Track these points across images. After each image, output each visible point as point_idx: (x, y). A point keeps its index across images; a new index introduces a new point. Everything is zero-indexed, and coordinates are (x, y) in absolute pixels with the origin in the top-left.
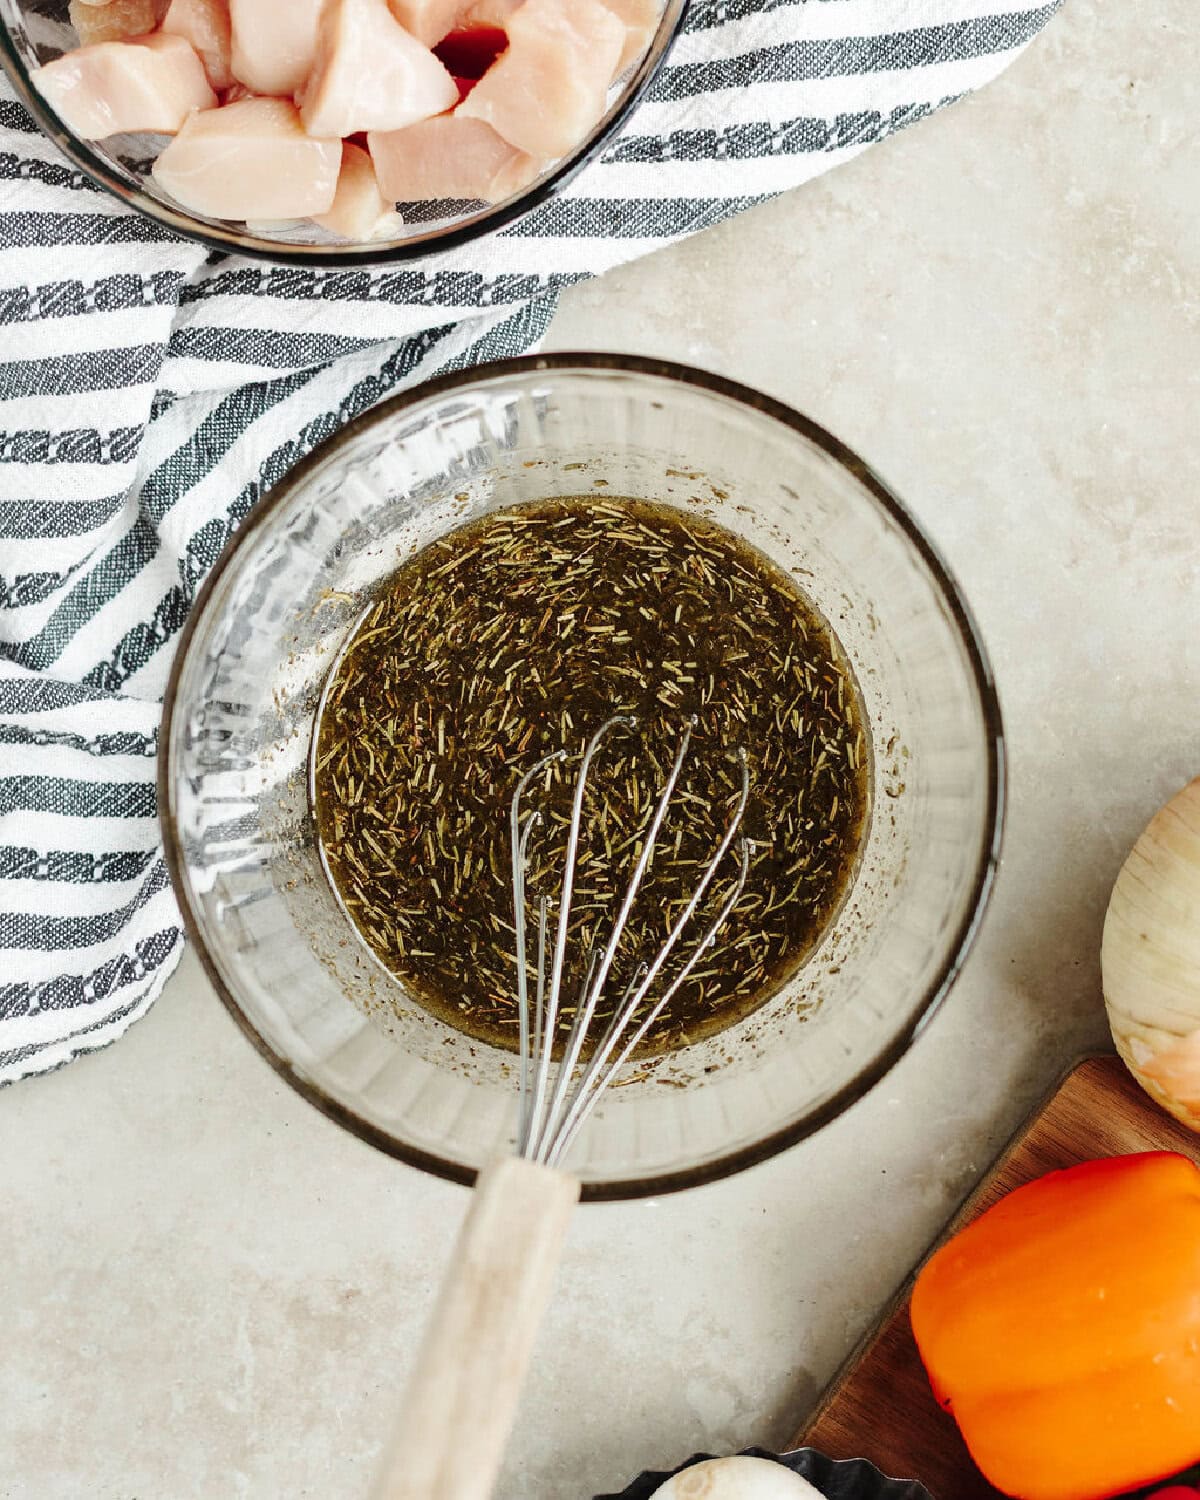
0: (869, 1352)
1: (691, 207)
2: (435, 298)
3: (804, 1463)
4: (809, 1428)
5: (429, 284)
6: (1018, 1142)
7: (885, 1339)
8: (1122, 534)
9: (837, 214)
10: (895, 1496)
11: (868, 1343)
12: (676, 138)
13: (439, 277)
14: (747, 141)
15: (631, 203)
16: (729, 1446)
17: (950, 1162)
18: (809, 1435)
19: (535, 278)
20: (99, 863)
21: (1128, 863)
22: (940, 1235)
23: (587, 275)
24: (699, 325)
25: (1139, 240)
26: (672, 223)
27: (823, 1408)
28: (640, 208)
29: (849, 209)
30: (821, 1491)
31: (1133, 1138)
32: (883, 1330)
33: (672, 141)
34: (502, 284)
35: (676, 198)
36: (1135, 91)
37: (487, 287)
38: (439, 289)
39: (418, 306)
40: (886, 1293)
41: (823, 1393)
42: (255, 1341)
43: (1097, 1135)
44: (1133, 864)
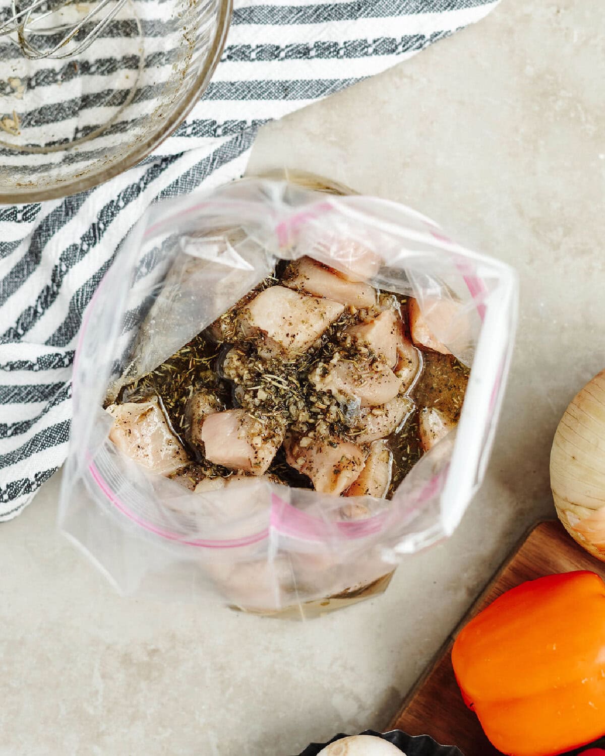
0: (429, 677)
1: (325, 83)
2: (192, 133)
3: (395, 738)
4: (397, 719)
5: (189, 126)
6: (506, 566)
7: (437, 671)
8: (556, 247)
9: (405, 80)
10: (444, 755)
11: (428, 674)
12: (317, 46)
13: (194, 122)
14: (355, 49)
15: (294, 82)
16: (354, 729)
17: (469, 578)
18: (397, 723)
19: (245, 122)
20: (10, 428)
21: (563, 419)
22: (465, 617)
23: (271, 120)
24: (333, 138)
25: (563, 93)
26: (316, 92)
27: (404, 709)
28: (299, 84)
29: (411, 78)
30: (403, 751)
31: (567, 564)
32: (436, 667)
33: (315, 47)
34: (227, 125)
35: (317, 79)
36: (560, 15)
37: (219, 126)
38: (194, 129)
39: (183, 137)
40: (437, 646)
41: (404, 700)
42: (103, 676)
43: (547, 562)
44: (567, 419)
